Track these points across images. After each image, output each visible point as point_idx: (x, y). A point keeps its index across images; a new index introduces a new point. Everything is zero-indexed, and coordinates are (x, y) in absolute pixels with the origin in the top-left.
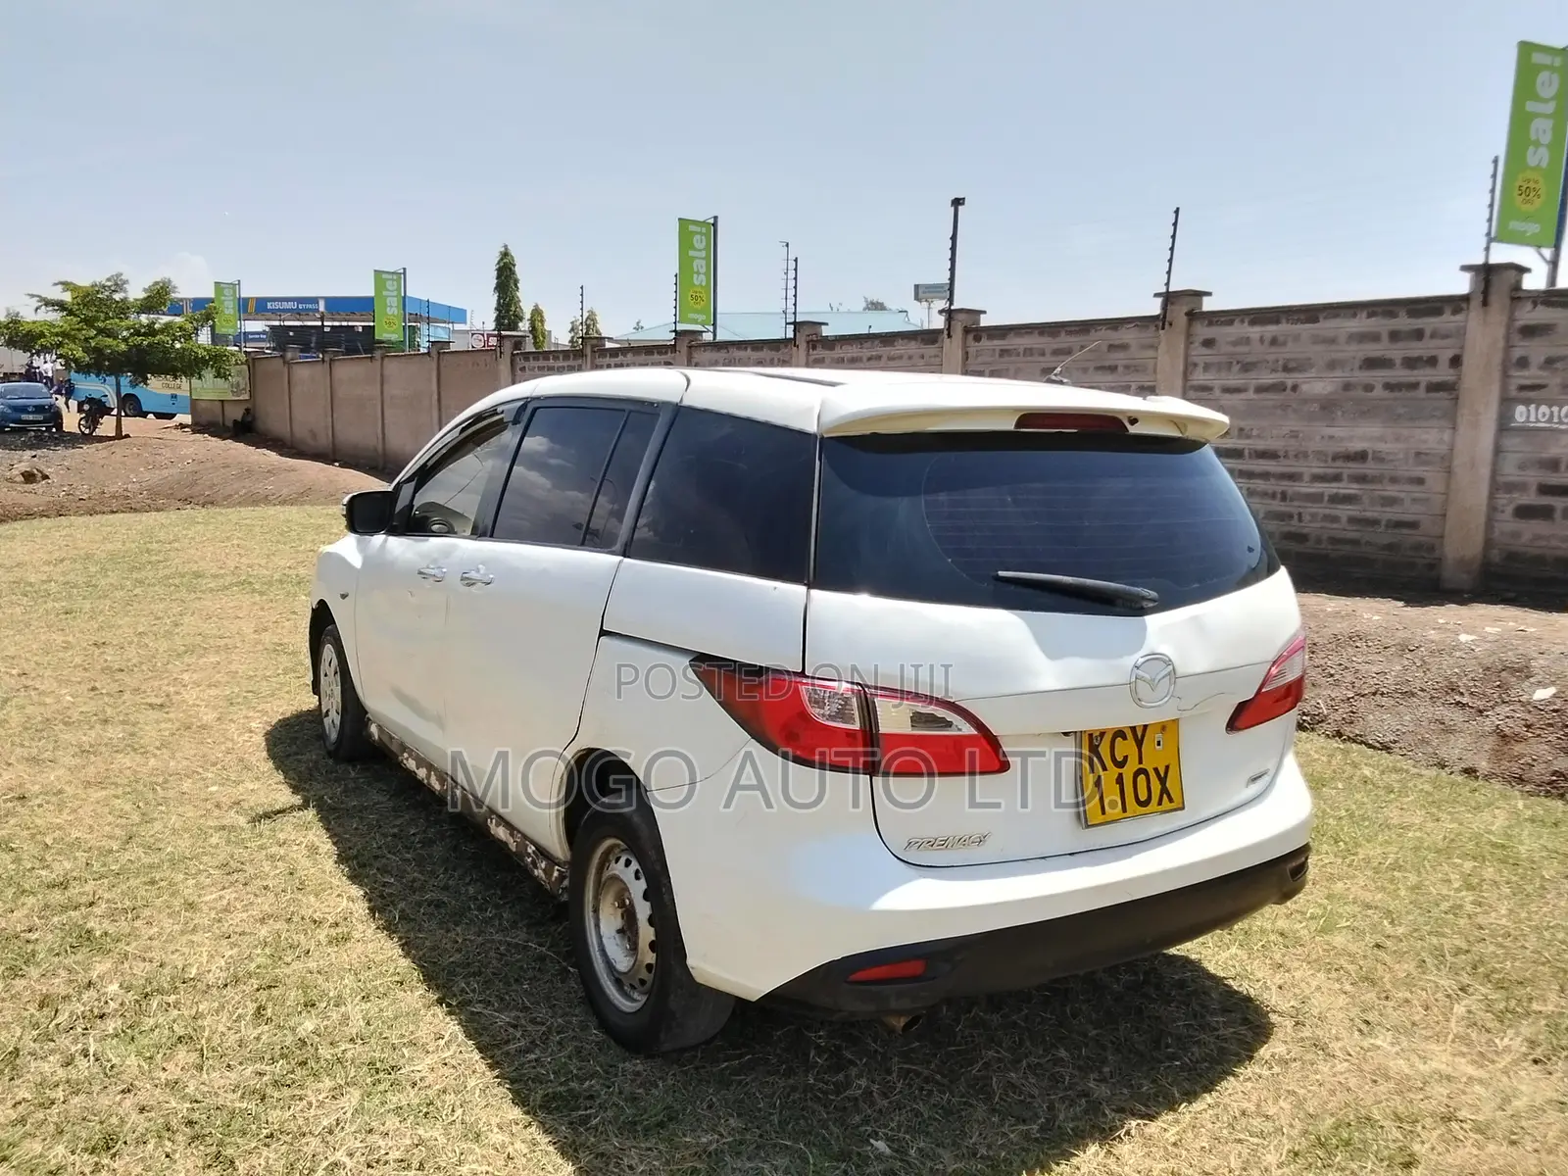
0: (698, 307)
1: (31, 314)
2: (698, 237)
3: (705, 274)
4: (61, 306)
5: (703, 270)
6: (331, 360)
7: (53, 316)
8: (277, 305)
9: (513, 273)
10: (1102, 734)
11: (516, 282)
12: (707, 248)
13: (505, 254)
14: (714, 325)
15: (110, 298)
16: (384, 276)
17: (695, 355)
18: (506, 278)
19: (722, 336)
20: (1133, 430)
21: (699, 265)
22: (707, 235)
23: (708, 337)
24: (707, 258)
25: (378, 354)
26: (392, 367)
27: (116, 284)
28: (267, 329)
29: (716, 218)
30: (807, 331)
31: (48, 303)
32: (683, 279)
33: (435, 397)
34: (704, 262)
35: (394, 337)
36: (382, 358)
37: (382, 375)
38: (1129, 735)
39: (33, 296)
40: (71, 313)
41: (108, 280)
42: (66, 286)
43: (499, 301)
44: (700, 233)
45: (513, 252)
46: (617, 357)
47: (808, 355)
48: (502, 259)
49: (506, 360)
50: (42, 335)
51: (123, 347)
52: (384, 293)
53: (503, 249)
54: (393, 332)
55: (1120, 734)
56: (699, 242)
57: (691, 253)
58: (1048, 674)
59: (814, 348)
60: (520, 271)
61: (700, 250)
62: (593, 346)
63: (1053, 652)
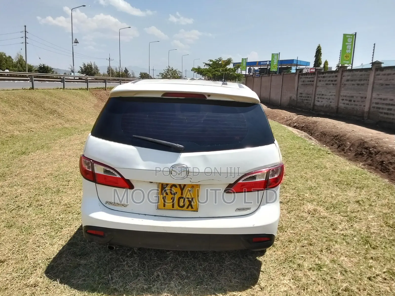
0: (347, 59)
1: (203, 67)
2: (349, 39)
3: (350, 49)
4: (209, 65)
5: (350, 48)
6: (262, 76)
7: (207, 67)
8: (263, 63)
9: (321, 52)
10: (167, 185)
11: (321, 54)
12: (352, 42)
13: (319, 47)
14: (352, 64)
15: (218, 63)
16: (274, 55)
17: (344, 73)
18: (318, 53)
19: (354, 67)
20: (208, 98)
21: (349, 47)
22: (353, 38)
23: (349, 68)
24: (352, 45)
25: (271, 74)
26: (274, 78)
27: (220, 60)
28: (258, 69)
29: (356, 33)
30: (376, 65)
31: (206, 64)
32: (343, 51)
33: (281, 85)
34: (350, 46)
35: (275, 70)
36: (271, 76)
37: (271, 80)
38: (178, 186)
39: (204, 63)
40: (211, 66)
41: (218, 59)
42: (211, 61)
43: (315, 59)
44: (350, 38)
45: (321, 46)
46: (323, 74)
47: (375, 73)
48: (318, 48)
49: (297, 76)
50: (204, 71)
51: (220, 74)
52: (274, 59)
53: (318, 46)
54: (275, 69)
55: (175, 186)
56: (349, 40)
57: (347, 44)
58: (142, 165)
59: (377, 71)
60: (322, 51)
61: (350, 43)
62: (318, 71)
63: (144, 159)
